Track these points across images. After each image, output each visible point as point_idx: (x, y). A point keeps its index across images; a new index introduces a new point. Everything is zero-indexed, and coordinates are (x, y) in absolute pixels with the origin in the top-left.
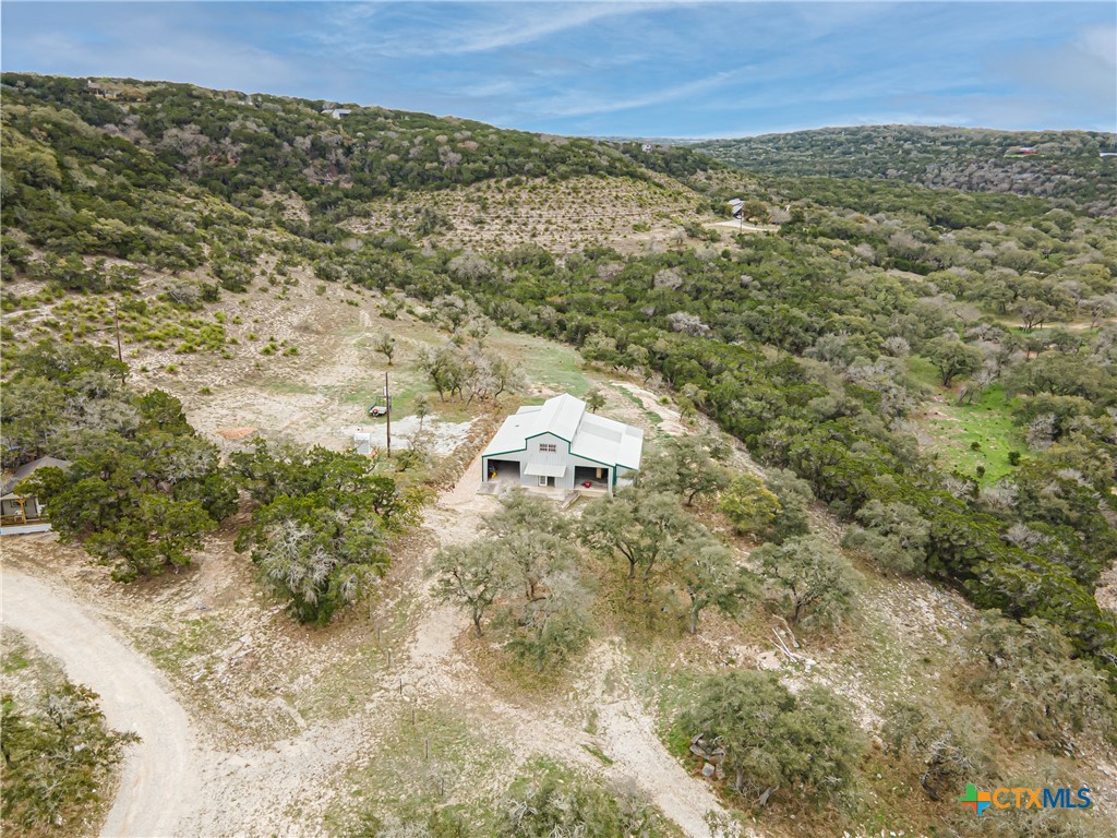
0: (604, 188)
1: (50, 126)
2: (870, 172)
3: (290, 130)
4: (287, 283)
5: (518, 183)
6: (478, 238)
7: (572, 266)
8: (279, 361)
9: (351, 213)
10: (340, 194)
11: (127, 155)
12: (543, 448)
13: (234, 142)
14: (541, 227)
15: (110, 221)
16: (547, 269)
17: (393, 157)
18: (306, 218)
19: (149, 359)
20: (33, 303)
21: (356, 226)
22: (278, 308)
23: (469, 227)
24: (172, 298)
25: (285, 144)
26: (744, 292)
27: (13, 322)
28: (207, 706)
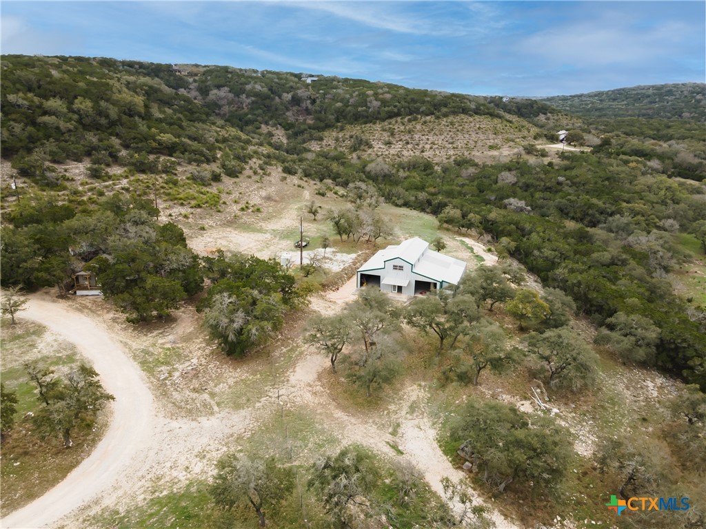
0: (471, 122)
1: (146, 88)
2: (669, 115)
3: (280, 90)
4: (264, 174)
5: (415, 119)
6: (387, 153)
7: (445, 170)
8: (249, 215)
9: (312, 138)
10: (306, 127)
11: (186, 104)
12: (395, 267)
13: (247, 97)
14: (428, 146)
15: (167, 135)
16: (428, 172)
17: (339, 104)
18: (285, 141)
19: (174, 210)
20: (118, 178)
21: (315, 146)
22: (255, 187)
23: (382, 147)
24: (194, 178)
25: (277, 98)
26: (559, 187)
27: (106, 187)
28: (165, 394)
